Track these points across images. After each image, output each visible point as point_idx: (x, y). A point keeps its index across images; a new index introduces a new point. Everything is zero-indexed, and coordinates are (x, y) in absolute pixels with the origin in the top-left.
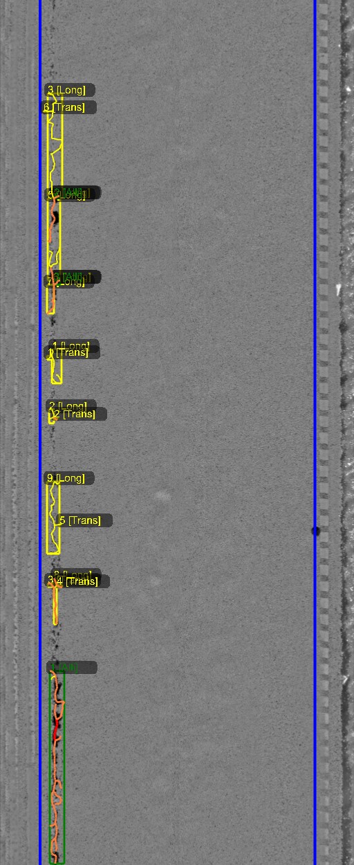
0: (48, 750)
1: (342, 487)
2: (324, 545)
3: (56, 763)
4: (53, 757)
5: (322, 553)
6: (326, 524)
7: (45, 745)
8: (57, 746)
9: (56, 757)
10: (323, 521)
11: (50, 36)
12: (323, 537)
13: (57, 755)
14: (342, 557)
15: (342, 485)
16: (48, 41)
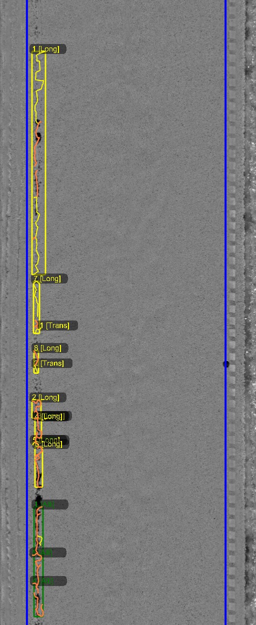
0: (33, 522)
1: (245, 333)
2: (233, 374)
3: (38, 531)
4: (36, 526)
5: (231, 380)
6: (234, 359)
7: (31, 518)
8: (38, 518)
9: (38, 527)
10: (232, 357)
11: (35, 6)
12: (232, 368)
13: (38, 525)
14: (245, 383)
15: (245, 331)
16: (33, 10)
